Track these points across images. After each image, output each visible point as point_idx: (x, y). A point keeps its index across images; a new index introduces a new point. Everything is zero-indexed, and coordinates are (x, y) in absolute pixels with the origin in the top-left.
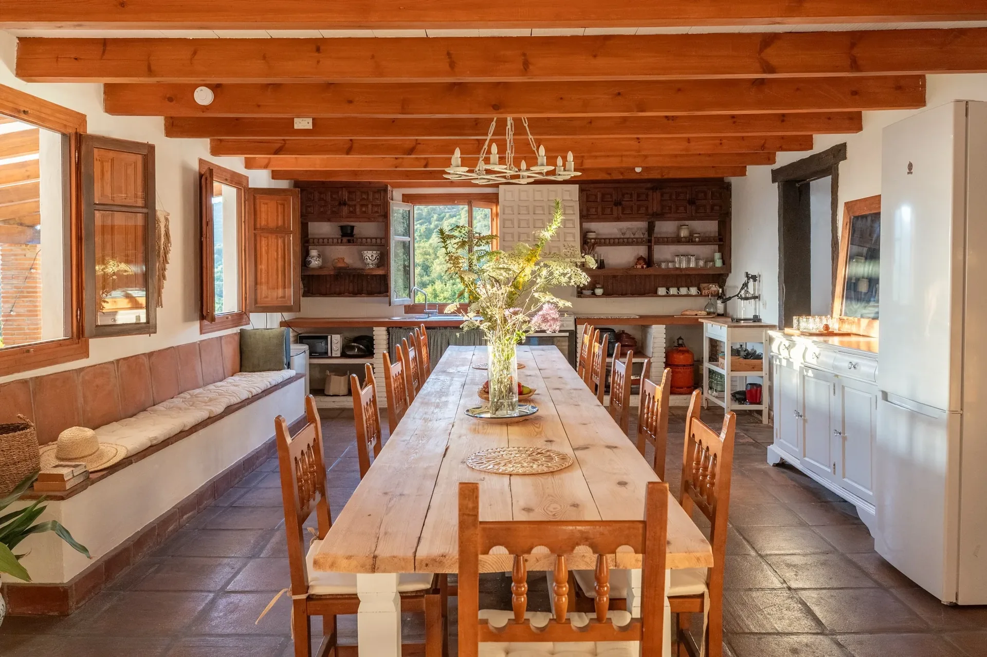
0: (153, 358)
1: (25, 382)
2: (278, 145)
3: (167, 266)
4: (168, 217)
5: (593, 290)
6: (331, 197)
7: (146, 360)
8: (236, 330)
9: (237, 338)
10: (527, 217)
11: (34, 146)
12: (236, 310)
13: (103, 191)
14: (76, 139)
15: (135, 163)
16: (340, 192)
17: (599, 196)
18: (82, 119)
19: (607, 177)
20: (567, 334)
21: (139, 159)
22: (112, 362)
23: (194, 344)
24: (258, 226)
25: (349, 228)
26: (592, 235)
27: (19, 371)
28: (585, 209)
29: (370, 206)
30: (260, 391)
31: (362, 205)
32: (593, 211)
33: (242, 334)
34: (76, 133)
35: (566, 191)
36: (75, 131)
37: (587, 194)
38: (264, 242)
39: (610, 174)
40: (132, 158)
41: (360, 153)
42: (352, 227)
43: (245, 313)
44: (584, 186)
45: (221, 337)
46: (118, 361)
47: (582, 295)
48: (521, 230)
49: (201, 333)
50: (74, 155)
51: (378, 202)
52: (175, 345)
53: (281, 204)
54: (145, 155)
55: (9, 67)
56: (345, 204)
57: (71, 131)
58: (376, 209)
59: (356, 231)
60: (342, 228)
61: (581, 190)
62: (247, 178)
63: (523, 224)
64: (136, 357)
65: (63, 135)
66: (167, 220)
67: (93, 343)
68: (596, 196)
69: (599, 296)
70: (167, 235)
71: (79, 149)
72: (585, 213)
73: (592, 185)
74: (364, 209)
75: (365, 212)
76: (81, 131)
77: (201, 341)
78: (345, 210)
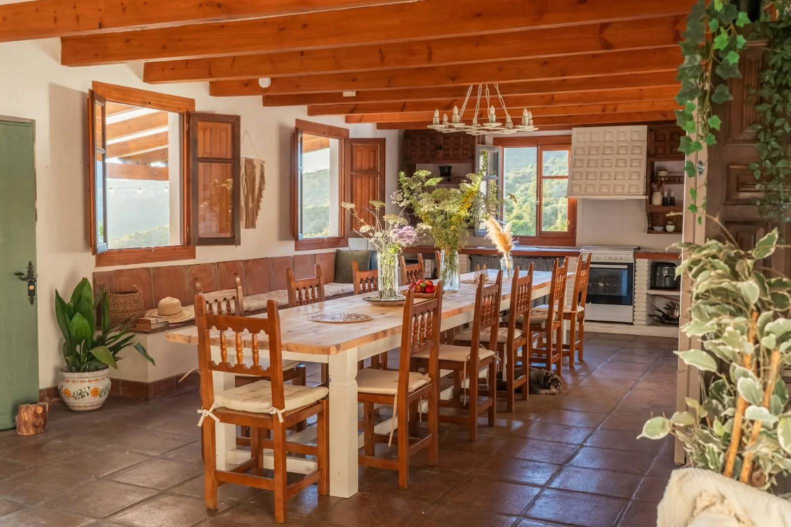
0: (249, 264)
1: (148, 269)
2: (352, 107)
3: (262, 199)
4: (264, 164)
5: (665, 227)
6: (430, 142)
7: (242, 265)
8: (333, 250)
9: (333, 257)
10: (596, 157)
11: (166, 123)
12: (337, 235)
13: (204, 150)
14: (187, 116)
15: (227, 130)
16: (437, 138)
17: (668, 137)
18: (192, 102)
19: (663, 118)
20: (626, 267)
21: (229, 126)
22: (214, 264)
23: (288, 258)
24: (354, 169)
25: (447, 169)
26: (662, 173)
27: (144, 262)
28: (653, 148)
29: (461, 150)
30: (332, 295)
31: (455, 149)
32: (660, 150)
33: (337, 254)
34: (187, 112)
35: (635, 131)
36: (186, 110)
37: (655, 134)
38: (359, 181)
39: (665, 115)
40: (224, 125)
41: (411, 110)
42: (450, 168)
43: (344, 237)
44: (652, 126)
45: (315, 255)
46: (218, 263)
47: (652, 231)
48: (590, 170)
49: (296, 250)
50: (186, 126)
51: (468, 146)
52: (269, 256)
53: (373, 151)
54: (232, 123)
55: (139, 77)
56: (440, 148)
57: (184, 111)
58: (465, 152)
59: (453, 171)
60: (441, 168)
61: (650, 131)
62: (347, 131)
63: (592, 164)
64: (234, 262)
65: (180, 113)
66: (262, 166)
67: (199, 250)
68: (665, 136)
69: (670, 233)
70: (262, 177)
71: (188, 122)
72: (653, 152)
73: (660, 126)
74: (456, 152)
75: (456, 155)
76: (190, 110)
77: (295, 256)
78: (441, 153)
